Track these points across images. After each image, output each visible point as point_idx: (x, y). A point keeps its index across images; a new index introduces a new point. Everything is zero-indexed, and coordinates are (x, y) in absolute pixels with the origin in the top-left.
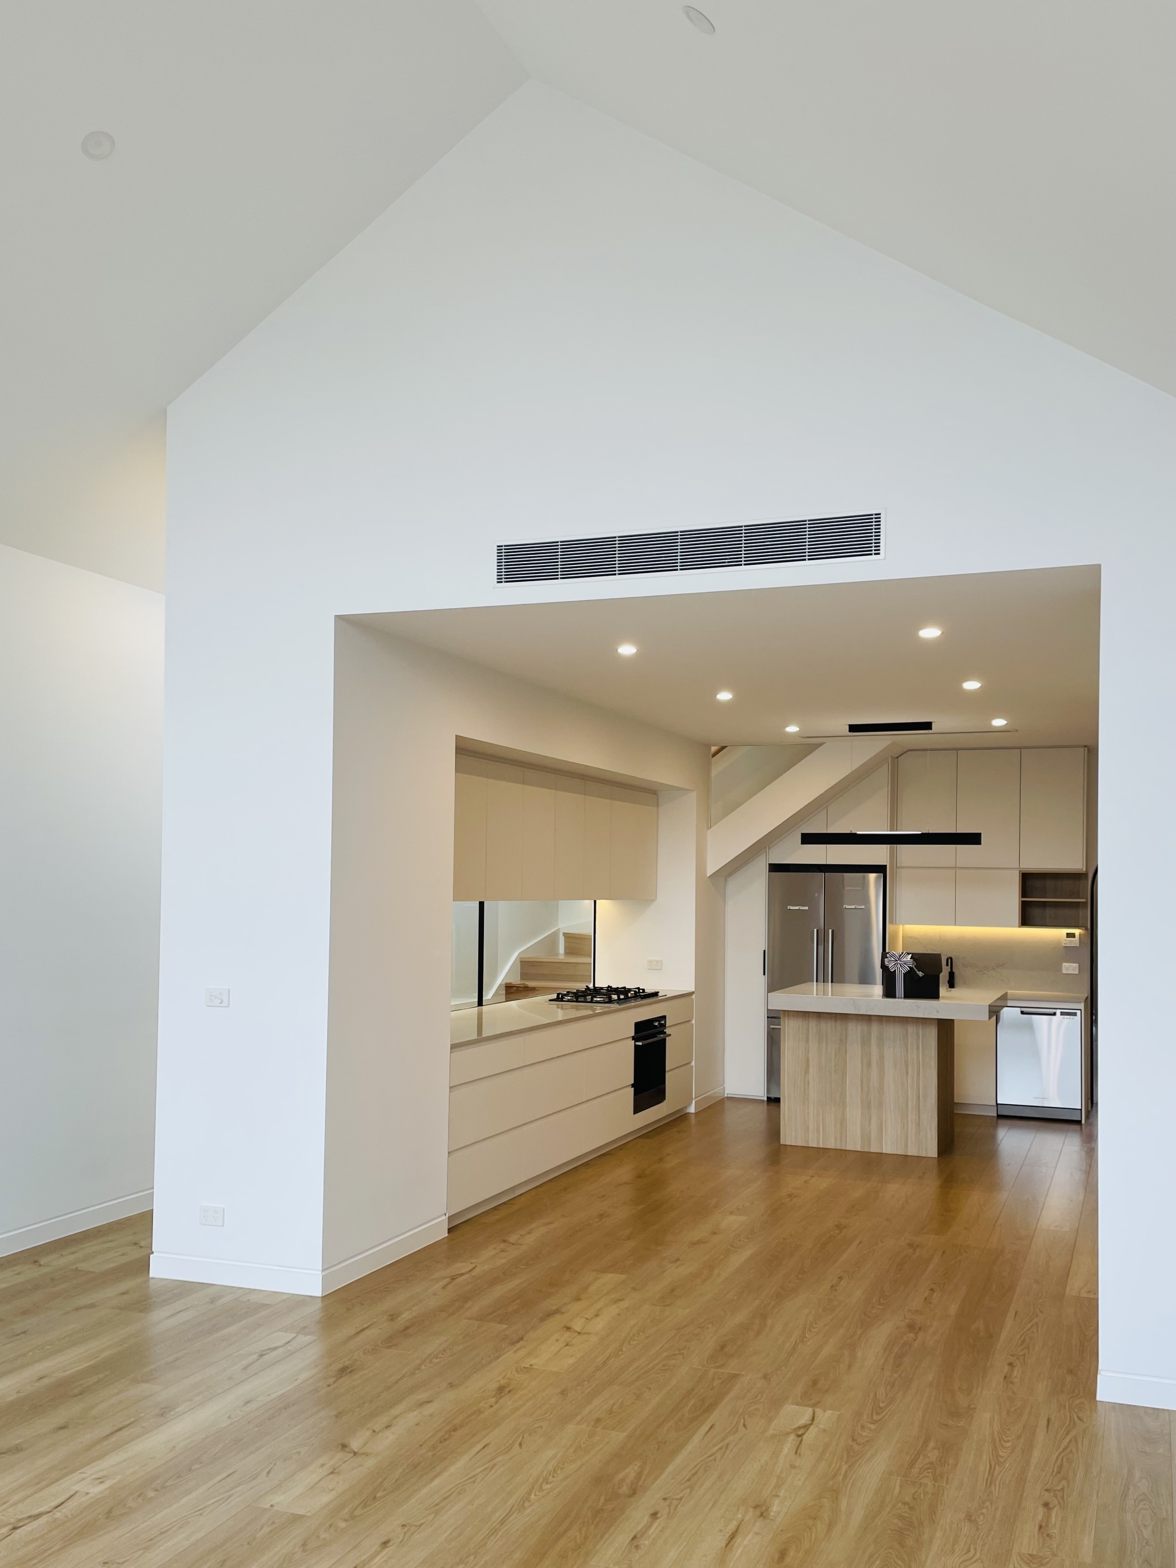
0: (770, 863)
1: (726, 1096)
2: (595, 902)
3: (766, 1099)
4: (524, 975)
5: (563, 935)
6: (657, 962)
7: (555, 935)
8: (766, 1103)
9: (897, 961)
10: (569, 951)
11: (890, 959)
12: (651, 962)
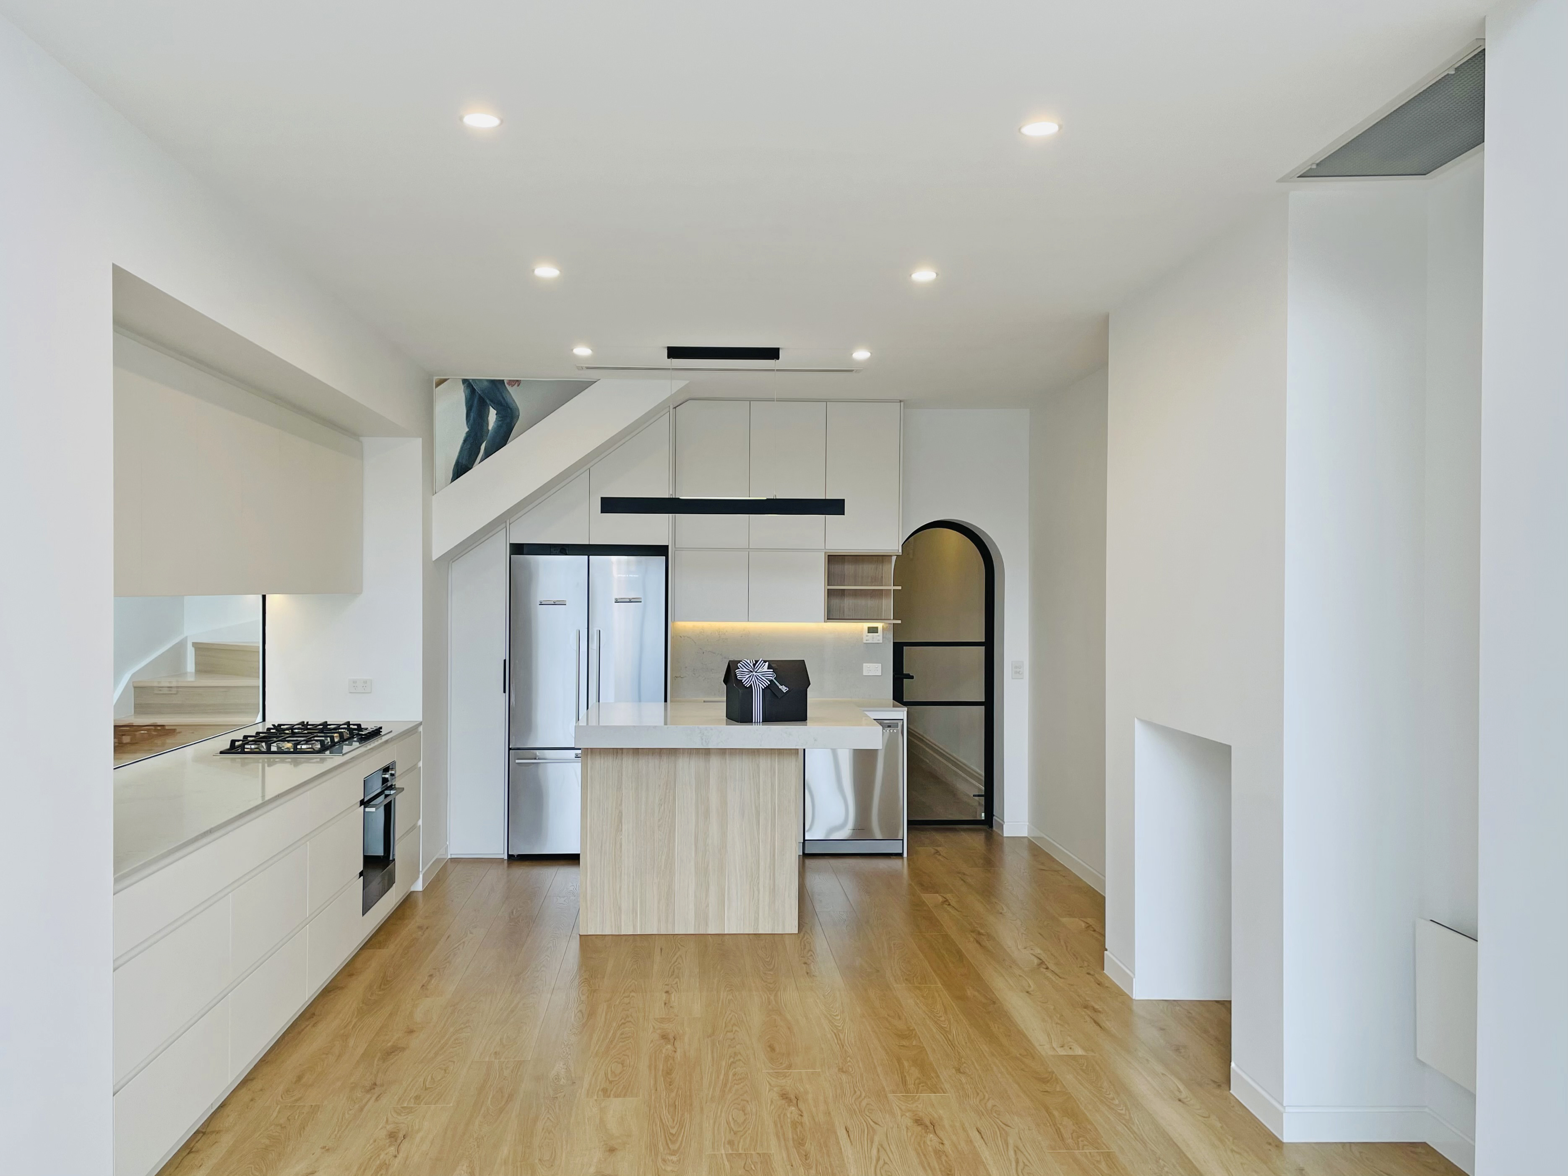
0: (512, 542)
1: (449, 857)
2: (264, 597)
3: (506, 858)
4: (140, 708)
5: (193, 646)
6: (365, 682)
7: (182, 645)
8: (506, 862)
9: (752, 672)
10: (202, 669)
11: (741, 670)
12: (355, 682)
